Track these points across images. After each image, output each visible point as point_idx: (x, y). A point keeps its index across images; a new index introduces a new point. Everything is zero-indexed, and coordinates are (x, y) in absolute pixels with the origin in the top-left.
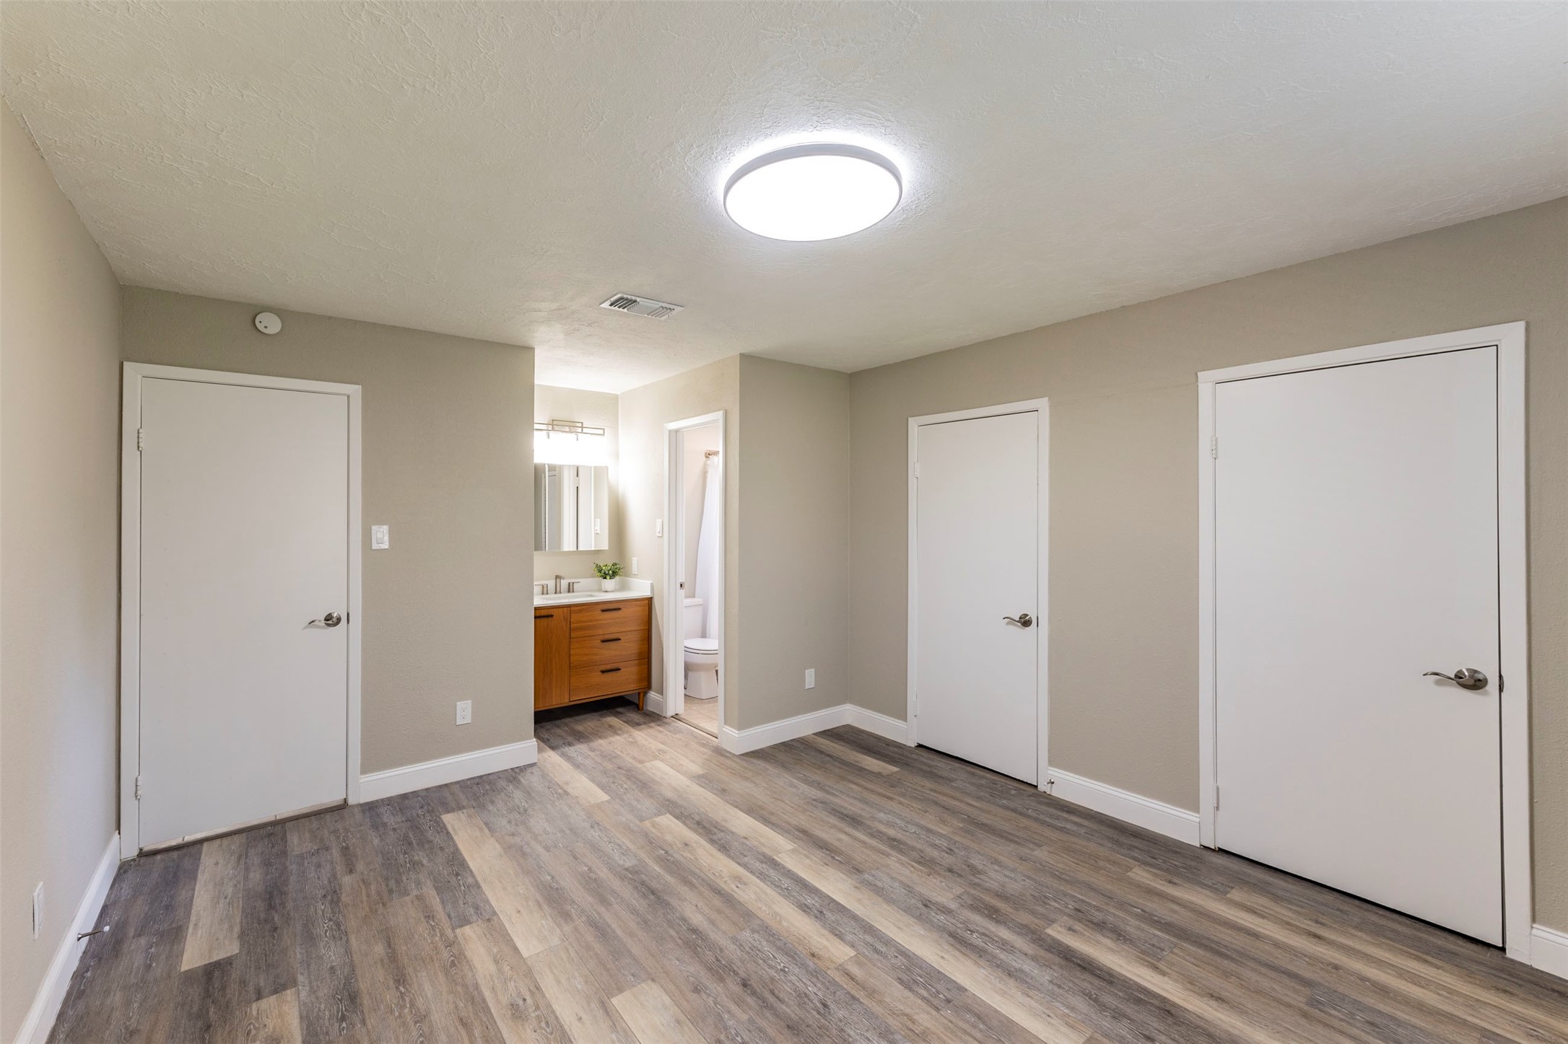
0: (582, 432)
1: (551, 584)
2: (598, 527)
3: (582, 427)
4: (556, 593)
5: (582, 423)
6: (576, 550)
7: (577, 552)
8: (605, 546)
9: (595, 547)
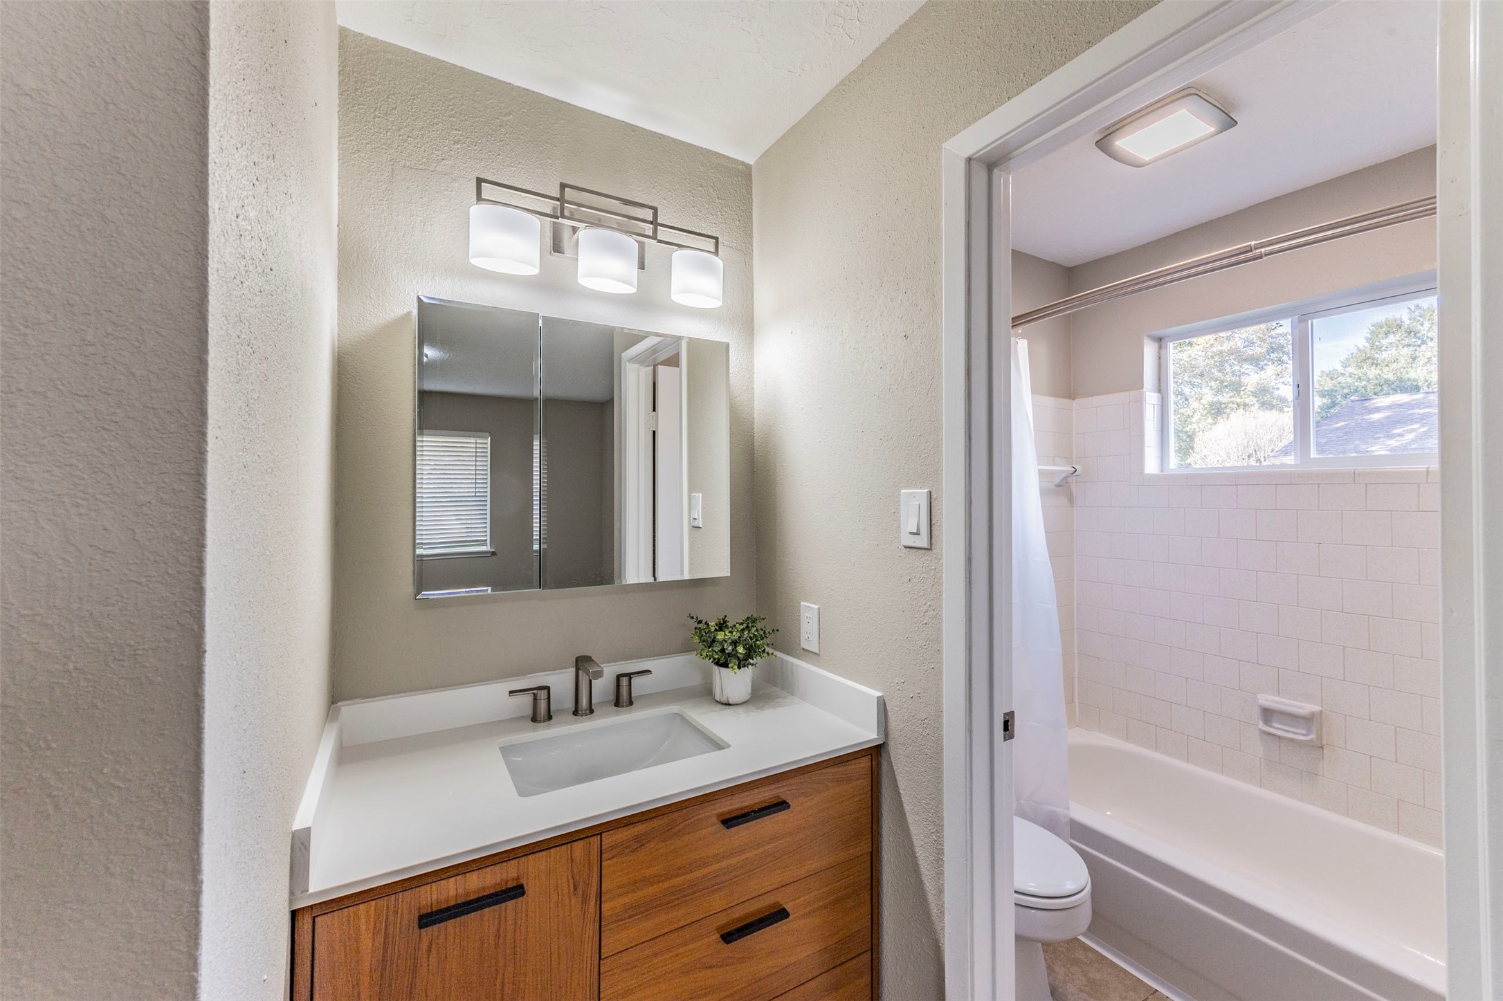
0: (654, 237)
1: (561, 682)
2: (698, 513)
3: (654, 222)
4: (576, 713)
5: (655, 210)
6: (651, 580)
7: (655, 587)
8: (719, 564)
9: (691, 571)
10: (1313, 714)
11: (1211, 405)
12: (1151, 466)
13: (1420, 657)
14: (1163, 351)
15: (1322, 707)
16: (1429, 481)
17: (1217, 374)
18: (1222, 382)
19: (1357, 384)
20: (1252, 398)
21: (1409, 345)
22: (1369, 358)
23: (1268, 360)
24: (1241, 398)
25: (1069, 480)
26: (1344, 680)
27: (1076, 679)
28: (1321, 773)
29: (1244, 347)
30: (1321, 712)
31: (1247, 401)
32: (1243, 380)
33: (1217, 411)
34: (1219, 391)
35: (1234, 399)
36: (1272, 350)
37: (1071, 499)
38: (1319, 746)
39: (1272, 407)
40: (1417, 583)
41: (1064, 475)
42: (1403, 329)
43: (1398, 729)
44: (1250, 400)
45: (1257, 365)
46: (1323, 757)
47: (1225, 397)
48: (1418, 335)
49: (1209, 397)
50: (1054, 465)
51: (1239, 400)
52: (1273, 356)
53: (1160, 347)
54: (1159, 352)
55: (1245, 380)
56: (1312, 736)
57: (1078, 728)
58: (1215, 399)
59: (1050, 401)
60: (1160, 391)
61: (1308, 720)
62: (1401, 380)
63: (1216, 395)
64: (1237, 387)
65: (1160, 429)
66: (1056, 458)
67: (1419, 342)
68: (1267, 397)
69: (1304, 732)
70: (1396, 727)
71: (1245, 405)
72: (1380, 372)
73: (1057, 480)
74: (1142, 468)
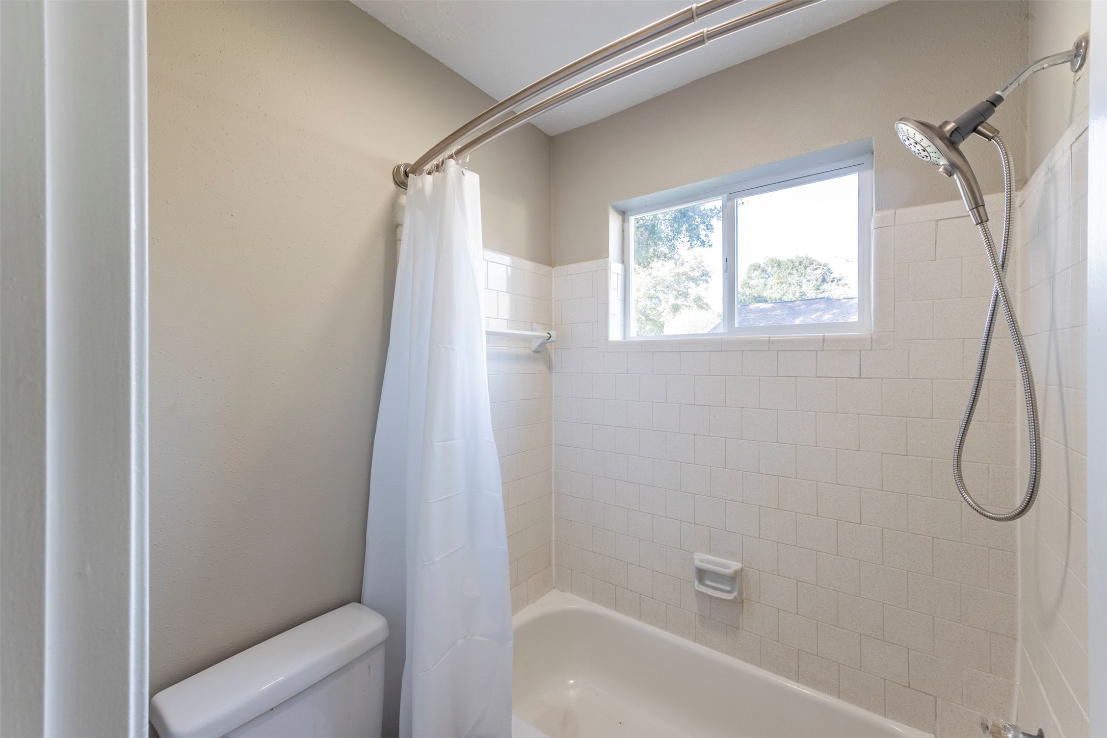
10: (736, 572)
11: (673, 305)
12: (615, 334)
13: (816, 515)
14: (626, 225)
15: (743, 564)
16: (824, 349)
17: (676, 286)
18: (678, 292)
19: (741, 298)
20: (693, 303)
21: (763, 278)
22: (746, 283)
23: (701, 280)
24: (688, 302)
25: (548, 345)
26: (759, 538)
27: (554, 542)
28: (741, 627)
29: (690, 271)
30: (742, 568)
31: (691, 305)
32: (689, 291)
33: (676, 309)
34: (677, 297)
35: (683, 303)
36: (703, 275)
37: (550, 367)
38: (739, 602)
39: (703, 308)
40: (815, 445)
41: (540, 341)
42: (760, 268)
43: (799, 582)
44: (693, 304)
45: (696, 283)
46: (743, 611)
47: (680, 302)
48: (767, 272)
49: (672, 301)
50: (532, 331)
51: (687, 304)
52: (704, 278)
53: (624, 221)
54: (623, 226)
55: (690, 291)
56: (735, 594)
57: (555, 590)
58: (675, 302)
59: (528, 265)
60: (623, 262)
61: (734, 579)
62: (760, 296)
63: (675, 300)
64: (685, 295)
65: (623, 299)
66: (534, 324)
67: (767, 277)
68: (700, 303)
69: (728, 588)
70: (797, 581)
71: (690, 306)
72: (751, 292)
73: (535, 346)
74: (607, 336)
